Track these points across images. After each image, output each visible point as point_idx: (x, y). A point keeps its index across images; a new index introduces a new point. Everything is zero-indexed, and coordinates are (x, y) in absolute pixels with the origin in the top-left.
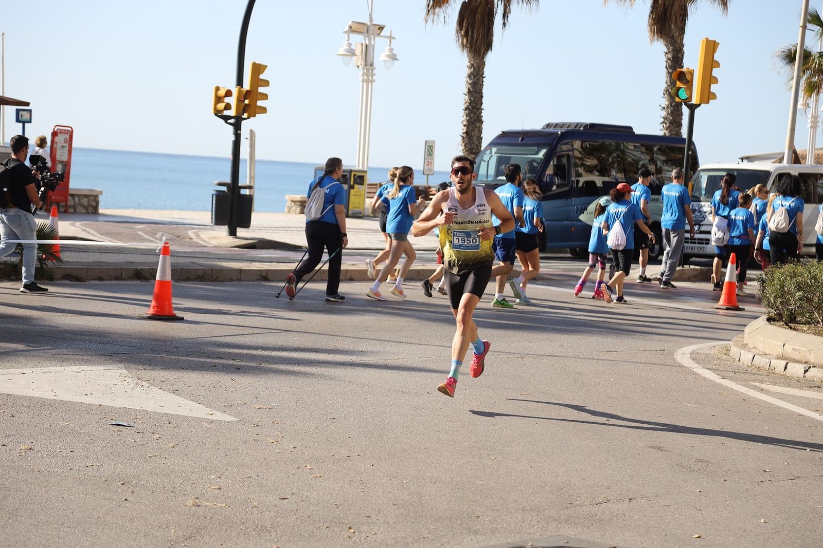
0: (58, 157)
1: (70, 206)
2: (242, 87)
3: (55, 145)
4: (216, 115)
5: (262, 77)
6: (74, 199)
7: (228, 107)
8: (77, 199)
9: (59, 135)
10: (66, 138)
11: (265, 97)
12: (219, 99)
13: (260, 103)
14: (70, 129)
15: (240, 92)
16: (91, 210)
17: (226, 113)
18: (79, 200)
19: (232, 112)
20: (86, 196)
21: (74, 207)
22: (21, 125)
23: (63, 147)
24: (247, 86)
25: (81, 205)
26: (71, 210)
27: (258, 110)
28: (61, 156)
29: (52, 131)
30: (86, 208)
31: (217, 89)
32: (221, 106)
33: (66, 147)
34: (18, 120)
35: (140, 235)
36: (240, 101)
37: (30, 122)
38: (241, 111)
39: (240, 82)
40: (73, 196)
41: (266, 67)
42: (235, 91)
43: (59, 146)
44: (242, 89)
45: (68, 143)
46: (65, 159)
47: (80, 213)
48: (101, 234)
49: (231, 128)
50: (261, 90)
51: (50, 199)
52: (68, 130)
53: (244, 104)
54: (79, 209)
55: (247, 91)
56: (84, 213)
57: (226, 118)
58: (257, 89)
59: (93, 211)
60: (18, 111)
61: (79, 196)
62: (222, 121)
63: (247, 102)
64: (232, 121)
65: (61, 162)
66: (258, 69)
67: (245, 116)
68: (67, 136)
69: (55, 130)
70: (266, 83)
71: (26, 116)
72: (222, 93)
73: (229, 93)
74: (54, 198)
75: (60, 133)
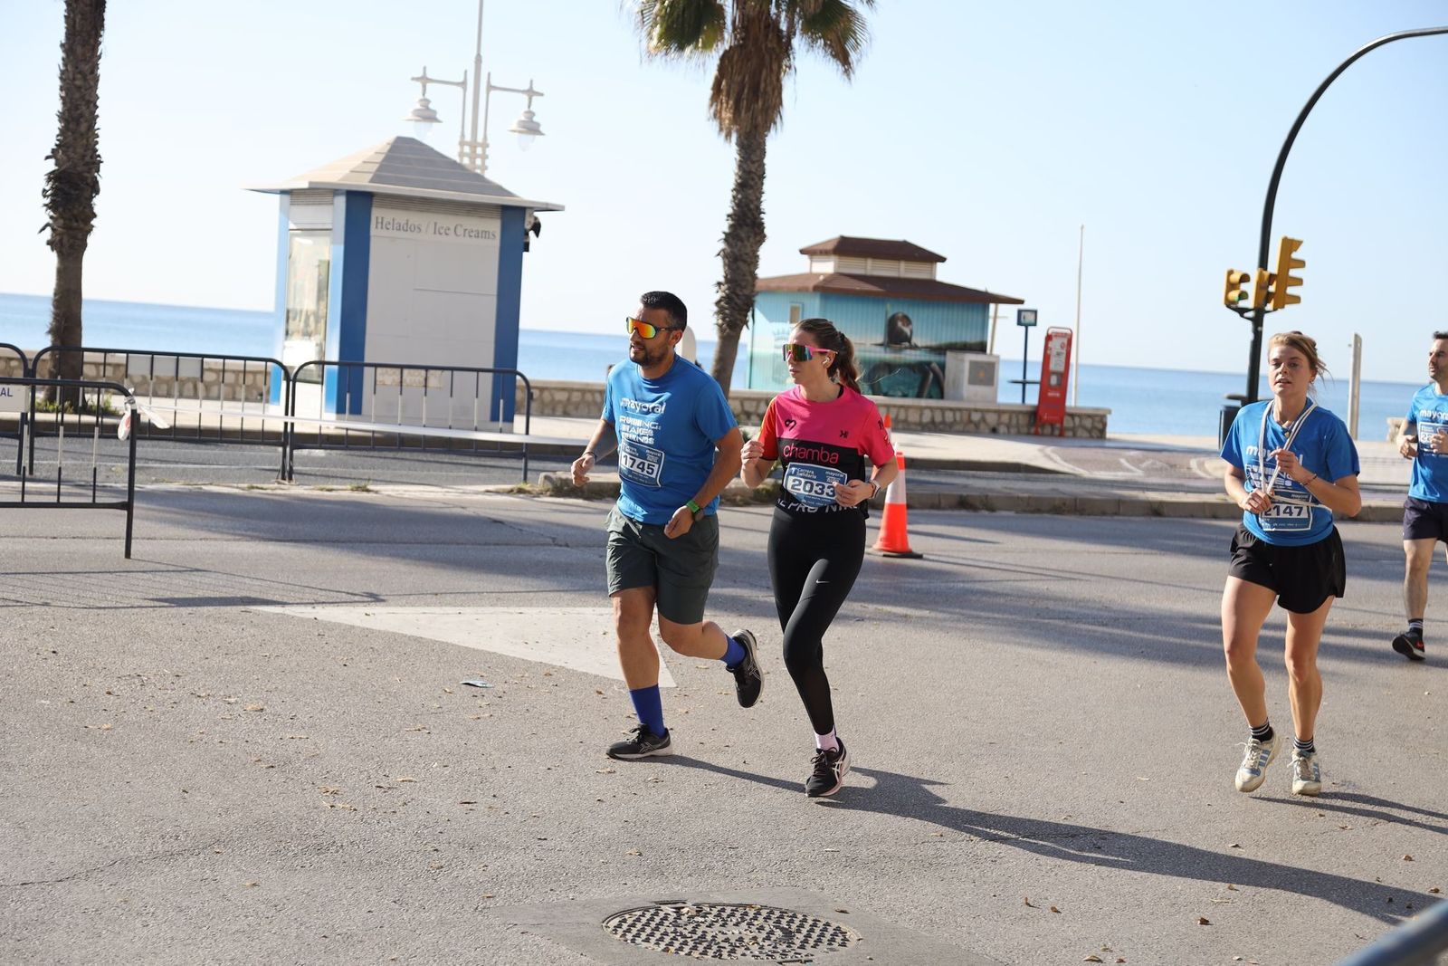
0: (1052, 367)
1: (1068, 429)
2: (1266, 269)
3: (1048, 352)
4: (1228, 306)
5: (1295, 255)
6: (1073, 419)
7: (1243, 296)
8: (1077, 420)
9: (1054, 339)
10: (1063, 343)
11: (1299, 282)
12: (1231, 286)
13: (1291, 290)
14: (1069, 332)
15: (1261, 276)
16: (1095, 433)
17: (1242, 304)
18: (1081, 421)
19: (1249, 303)
20: (1089, 416)
21: (1074, 430)
22: (1024, 328)
23: (1058, 354)
24: (1273, 267)
25: (1084, 428)
26: (1070, 434)
27: (1287, 300)
28: (1056, 365)
29: (1045, 335)
30: (1090, 431)
31: (1230, 273)
32: (1234, 295)
33: (1062, 353)
34: (1019, 323)
35: (1119, 463)
36: (1262, 285)
37: (1035, 324)
38: (1262, 302)
39: (1263, 262)
40: (1072, 416)
41: (1299, 243)
42: (1254, 274)
43: (1053, 353)
44: (1264, 272)
45: (1065, 349)
46: (1061, 368)
47: (1081, 437)
48: (1066, 461)
49: (1249, 325)
50: (1293, 273)
51: (1041, 418)
52: (1066, 334)
53: (1265, 293)
54: (1080, 432)
55: (1271, 276)
56: (1086, 438)
57: (1242, 311)
58: (1288, 271)
59: (1098, 434)
60: (1020, 312)
61: (1080, 416)
62: (1237, 315)
63: (1272, 289)
64: (1251, 314)
65: (1055, 373)
66: (1290, 245)
67: (1269, 307)
68: (1065, 341)
69: (1050, 332)
70: (1301, 264)
71: (1030, 318)
72: (1235, 278)
73: (1245, 278)
74: (1046, 417)
75: (1056, 336)
